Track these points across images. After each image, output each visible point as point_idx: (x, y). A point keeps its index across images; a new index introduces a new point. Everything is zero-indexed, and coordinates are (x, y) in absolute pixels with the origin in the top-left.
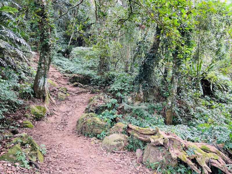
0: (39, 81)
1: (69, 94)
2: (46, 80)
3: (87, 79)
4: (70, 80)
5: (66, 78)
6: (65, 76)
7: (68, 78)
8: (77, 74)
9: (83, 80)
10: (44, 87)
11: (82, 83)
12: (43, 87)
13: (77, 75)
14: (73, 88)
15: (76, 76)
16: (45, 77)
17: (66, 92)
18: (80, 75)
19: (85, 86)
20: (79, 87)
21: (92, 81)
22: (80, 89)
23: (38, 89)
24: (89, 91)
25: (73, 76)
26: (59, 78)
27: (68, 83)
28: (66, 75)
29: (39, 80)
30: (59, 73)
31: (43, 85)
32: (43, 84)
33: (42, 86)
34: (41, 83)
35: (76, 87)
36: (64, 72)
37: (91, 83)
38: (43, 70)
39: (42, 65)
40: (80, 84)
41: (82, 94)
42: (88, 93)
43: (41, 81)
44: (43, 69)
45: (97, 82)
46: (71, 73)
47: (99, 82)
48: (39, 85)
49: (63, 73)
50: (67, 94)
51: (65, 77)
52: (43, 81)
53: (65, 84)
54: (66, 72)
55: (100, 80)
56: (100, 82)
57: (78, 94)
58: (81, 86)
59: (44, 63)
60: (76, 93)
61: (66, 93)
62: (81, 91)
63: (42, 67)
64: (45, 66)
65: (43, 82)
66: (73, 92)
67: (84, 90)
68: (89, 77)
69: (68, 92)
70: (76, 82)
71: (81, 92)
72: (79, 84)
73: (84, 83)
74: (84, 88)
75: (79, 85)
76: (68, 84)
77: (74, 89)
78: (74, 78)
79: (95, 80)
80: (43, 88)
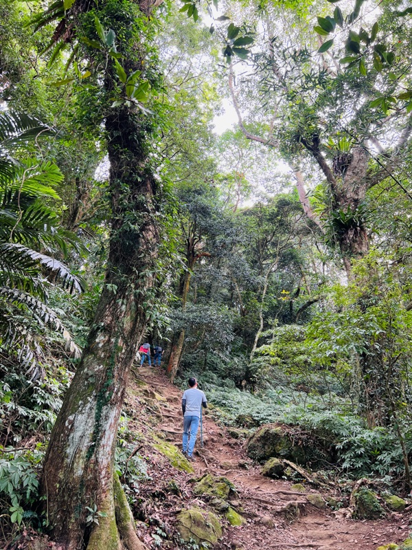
0: (72, 423)
1: (241, 514)
2: (107, 418)
3: (321, 442)
4: (252, 448)
5: (236, 444)
6: (234, 435)
7: (245, 441)
8: (279, 424)
9: (306, 448)
10: (97, 462)
11: (302, 463)
12: (89, 457)
13: (279, 428)
14: (263, 487)
15: (275, 429)
16: (102, 401)
17: (225, 504)
18: (291, 425)
19: (315, 475)
20: (289, 479)
21: (344, 450)
22: (294, 489)
23: (61, 475)
24: (346, 505)
25: (262, 433)
26: (212, 440)
27: (242, 461)
28: (235, 430)
29: (71, 418)
30: (212, 425)
31: (92, 450)
32: (87, 442)
33: (84, 453)
34: (77, 434)
35: (274, 478)
36: (231, 422)
37: (343, 460)
38: (100, 361)
39: (101, 339)
40: (291, 464)
41: (309, 520)
42: (339, 517)
43: (83, 423)
44: (100, 358)
45: (373, 459)
46: (257, 424)
47: (379, 457)
48: (70, 451)
49: (228, 426)
50: (232, 514)
51: (234, 440)
52: (91, 421)
53: (231, 467)
54: (240, 421)
55: (385, 449)
56: (385, 457)
57: (290, 515)
58: (299, 475)
59: (107, 330)
60: (278, 514)
61: (224, 511)
62: (301, 500)
63: (97, 349)
64: (113, 340)
65: (91, 431)
66: (263, 504)
67: (314, 495)
68: (328, 433)
69: (235, 503)
70: (276, 455)
71: (300, 506)
72: (287, 465)
73: (307, 460)
74: (315, 486)
75: (288, 471)
76: (242, 466)
77: (268, 490)
78: (268, 438)
79: (359, 447)
80: (86, 468)
